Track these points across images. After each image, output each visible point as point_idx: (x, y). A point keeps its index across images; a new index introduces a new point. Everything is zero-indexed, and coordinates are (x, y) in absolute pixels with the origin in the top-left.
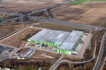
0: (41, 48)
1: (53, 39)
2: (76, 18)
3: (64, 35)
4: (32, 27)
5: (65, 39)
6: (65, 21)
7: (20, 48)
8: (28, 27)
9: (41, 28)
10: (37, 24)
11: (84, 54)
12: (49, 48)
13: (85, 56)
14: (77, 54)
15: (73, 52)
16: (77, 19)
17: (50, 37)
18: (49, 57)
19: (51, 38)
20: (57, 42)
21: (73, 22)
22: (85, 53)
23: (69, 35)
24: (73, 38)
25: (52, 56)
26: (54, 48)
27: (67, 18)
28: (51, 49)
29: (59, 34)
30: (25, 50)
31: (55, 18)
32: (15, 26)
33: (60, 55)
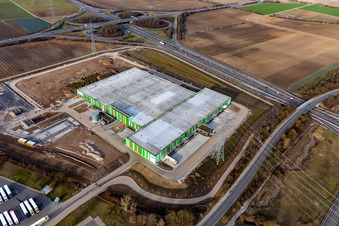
0: (94, 121)
1: (137, 104)
2: (238, 51)
3: (174, 98)
4: (115, 55)
5: (166, 111)
6: (205, 55)
7: (47, 110)
8: (107, 54)
9: (134, 63)
10: (135, 48)
11: (193, 173)
12: (112, 129)
13: (192, 180)
14: (171, 168)
15: (167, 157)
16: (239, 55)
17: (134, 93)
18: (94, 156)
19: (134, 98)
20: (141, 113)
21: (225, 61)
22: (197, 170)
23: (185, 101)
24: (189, 112)
25: (103, 156)
26: (126, 130)
27: (216, 46)
28: (117, 132)
29: (161, 91)
30: (55, 119)
31: (186, 42)
32: (83, 43)
33: (126, 157)
